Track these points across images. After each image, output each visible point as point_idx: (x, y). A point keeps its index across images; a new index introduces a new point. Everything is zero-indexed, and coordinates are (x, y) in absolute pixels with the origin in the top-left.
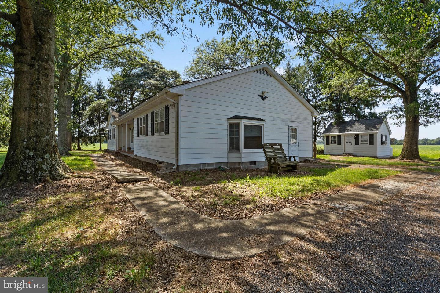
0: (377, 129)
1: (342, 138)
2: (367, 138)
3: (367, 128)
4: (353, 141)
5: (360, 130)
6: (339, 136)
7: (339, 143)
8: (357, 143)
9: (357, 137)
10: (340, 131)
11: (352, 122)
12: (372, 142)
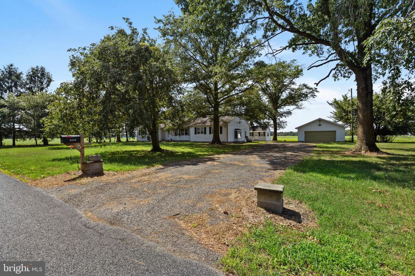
0: (266, 130)
1: (254, 133)
2: (263, 134)
3: (263, 130)
4: (258, 135)
5: (260, 130)
6: (253, 133)
7: (253, 136)
8: (259, 136)
9: (259, 133)
10: (253, 131)
11: (257, 127)
12: (264, 135)
